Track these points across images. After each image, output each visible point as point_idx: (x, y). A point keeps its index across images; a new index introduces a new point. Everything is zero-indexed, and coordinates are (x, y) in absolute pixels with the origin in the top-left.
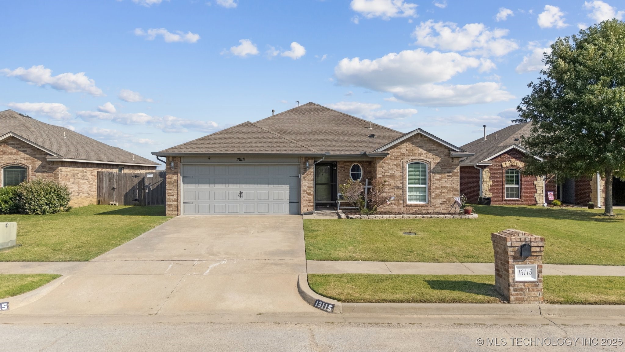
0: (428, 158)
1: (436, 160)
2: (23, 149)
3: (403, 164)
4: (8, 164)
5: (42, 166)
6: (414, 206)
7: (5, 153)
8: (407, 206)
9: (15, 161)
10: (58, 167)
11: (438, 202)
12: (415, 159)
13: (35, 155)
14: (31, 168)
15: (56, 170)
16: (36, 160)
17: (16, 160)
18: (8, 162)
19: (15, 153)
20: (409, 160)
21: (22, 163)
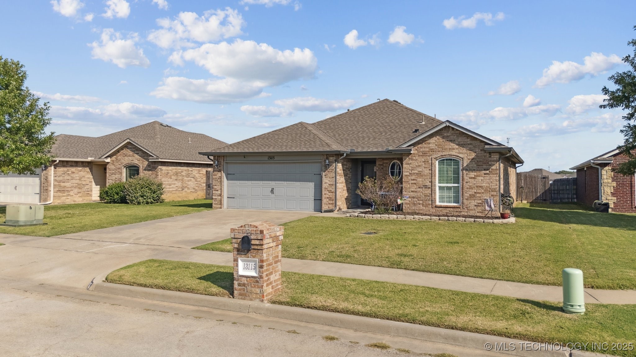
0: (461, 153)
1: (469, 155)
2: (137, 152)
3: (431, 160)
4: (128, 164)
5: (149, 166)
6: (444, 207)
7: (126, 155)
8: (436, 207)
9: (132, 162)
10: (158, 166)
11: (472, 203)
12: (445, 155)
13: (144, 156)
14: (141, 167)
15: (157, 169)
16: (144, 160)
17: (133, 160)
18: (128, 162)
19: (132, 155)
20: (439, 156)
21: (136, 163)
